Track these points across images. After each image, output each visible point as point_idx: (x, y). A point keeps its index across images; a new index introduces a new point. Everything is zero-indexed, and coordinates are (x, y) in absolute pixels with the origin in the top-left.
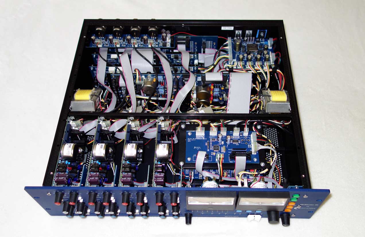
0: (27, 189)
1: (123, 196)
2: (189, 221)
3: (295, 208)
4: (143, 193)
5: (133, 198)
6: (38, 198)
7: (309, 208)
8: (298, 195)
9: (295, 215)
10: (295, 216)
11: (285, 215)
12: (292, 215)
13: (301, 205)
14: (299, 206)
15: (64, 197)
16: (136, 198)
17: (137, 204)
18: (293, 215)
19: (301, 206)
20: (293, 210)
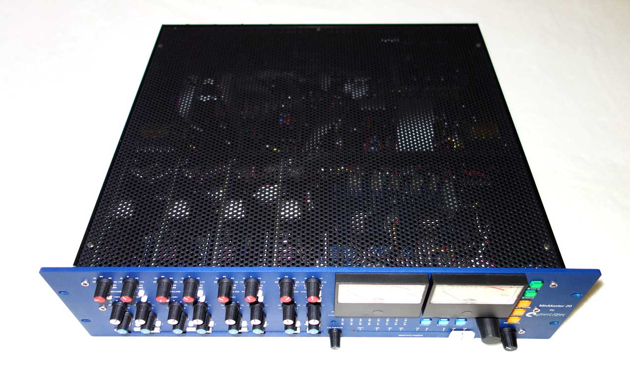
0: (45, 272)
1: (220, 285)
2: (335, 342)
3: (527, 315)
4: (257, 279)
5: (238, 292)
6: (66, 293)
7: (553, 313)
8: (540, 282)
9: (525, 330)
10: (524, 332)
11: (506, 330)
12: (519, 330)
13: (540, 305)
14: (536, 309)
15: (112, 292)
16: (244, 292)
17: (246, 299)
18: (521, 330)
19: (540, 308)
20: (523, 317)
